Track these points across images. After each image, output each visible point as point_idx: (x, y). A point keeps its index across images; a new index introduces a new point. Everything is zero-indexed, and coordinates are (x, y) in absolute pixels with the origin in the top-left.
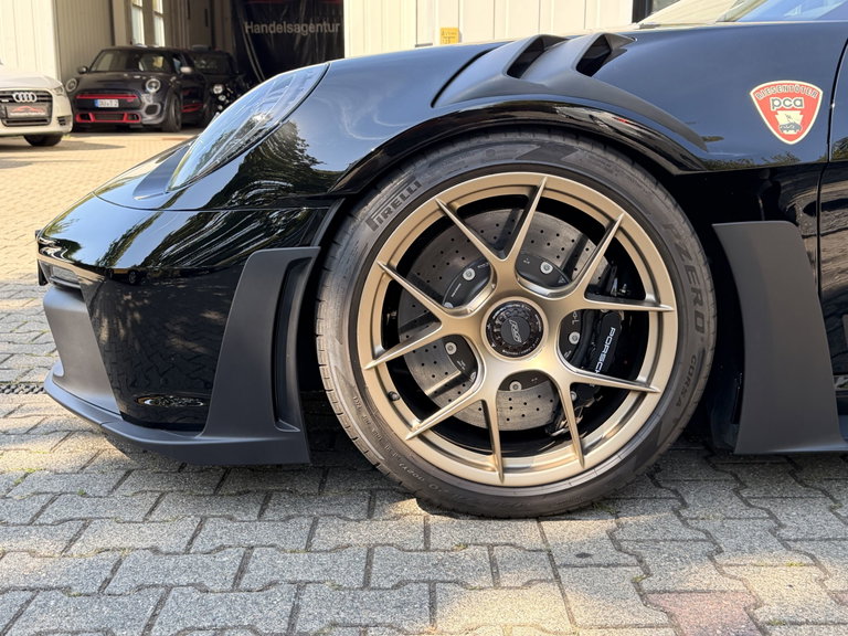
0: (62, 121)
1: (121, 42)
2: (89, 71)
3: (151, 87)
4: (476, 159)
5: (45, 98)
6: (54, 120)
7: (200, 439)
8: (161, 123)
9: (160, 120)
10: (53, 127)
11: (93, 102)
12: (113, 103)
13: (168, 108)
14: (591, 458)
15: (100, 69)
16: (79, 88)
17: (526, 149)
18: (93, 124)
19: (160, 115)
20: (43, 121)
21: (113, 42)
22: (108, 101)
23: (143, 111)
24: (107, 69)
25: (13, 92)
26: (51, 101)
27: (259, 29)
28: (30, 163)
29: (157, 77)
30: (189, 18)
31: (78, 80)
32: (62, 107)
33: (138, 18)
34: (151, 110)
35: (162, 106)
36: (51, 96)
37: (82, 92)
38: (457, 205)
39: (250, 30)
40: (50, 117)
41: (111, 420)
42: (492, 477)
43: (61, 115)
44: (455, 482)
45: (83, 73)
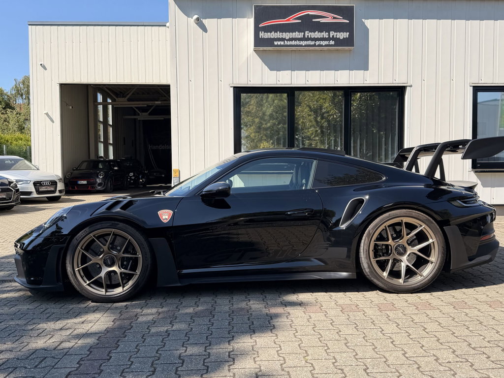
0: (60, 191)
1: (93, 157)
2: (77, 169)
3: (101, 176)
4: (99, 226)
5: (54, 183)
6: (57, 191)
7: (41, 286)
8: (104, 190)
9: (104, 188)
10: (57, 194)
11: (77, 182)
12: (85, 182)
13: (107, 183)
14: (125, 289)
15: (81, 169)
16: (72, 176)
17: (109, 224)
18: (76, 190)
19: (103, 187)
20: (54, 192)
21: (89, 158)
22: (83, 182)
23: (97, 185)
24: (84, 168)
25: (41, 181)
26: (57, 184)
27: (155, 147)
28: (44, 209)
29: (104, 172)
30: (124, 144)
31: (71, 173)
32: (60, 186)
33: (101, 147)
34: (100, 184)
35: (105, 183)
36: (57, 182)
37: (73, 178)
38: (96, 236)
39: (151, 148)
40: (56, 190)
41: (24, 283)
42: (104, 293)
43: (60, 189)
44: (95, 294)
45: (74, 170)
